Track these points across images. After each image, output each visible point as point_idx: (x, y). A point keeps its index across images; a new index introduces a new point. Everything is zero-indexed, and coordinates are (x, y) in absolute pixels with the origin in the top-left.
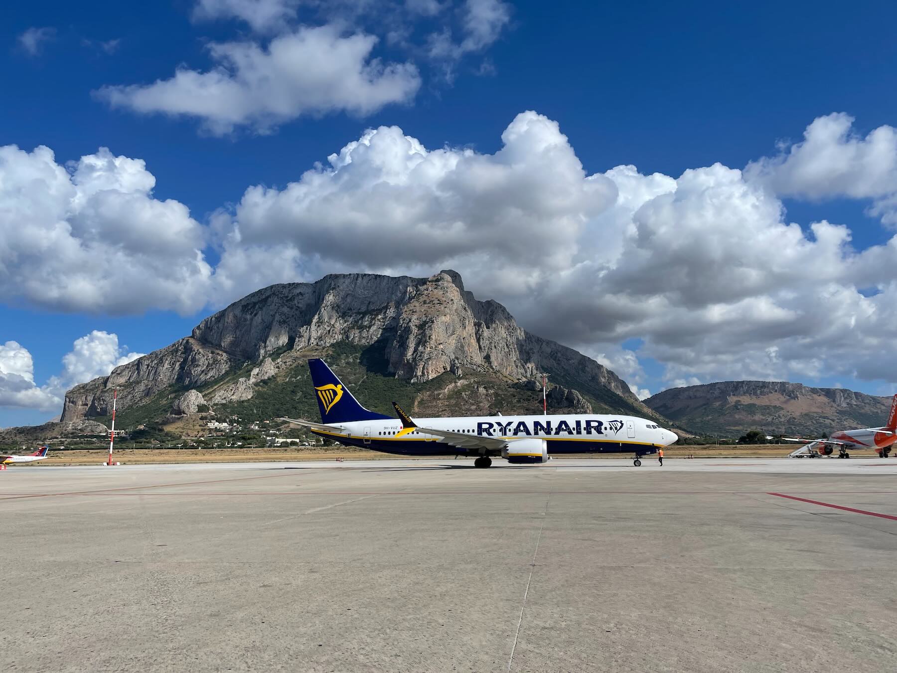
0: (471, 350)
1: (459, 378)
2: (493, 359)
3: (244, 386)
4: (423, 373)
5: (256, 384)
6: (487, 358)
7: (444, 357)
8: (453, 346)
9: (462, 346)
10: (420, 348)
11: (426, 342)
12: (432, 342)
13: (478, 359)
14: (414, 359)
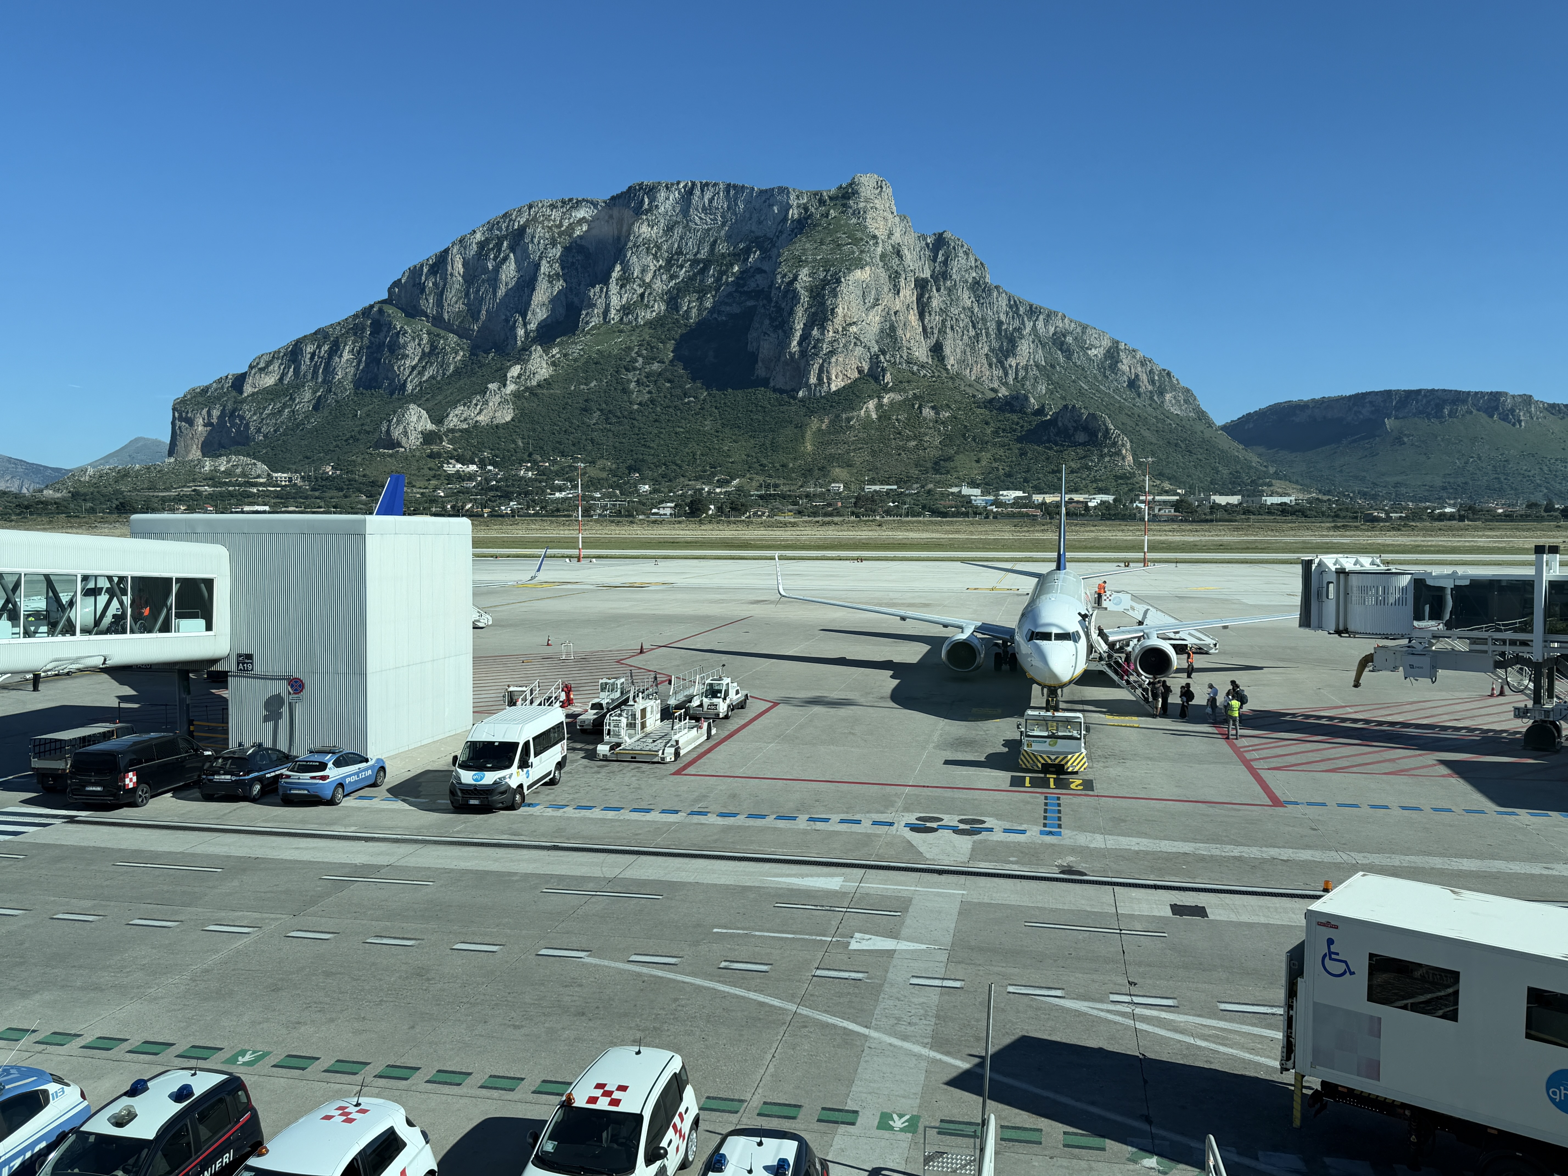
0: (908, 337)
1: (886, 389)
2: (947, 351)
3: (497, 399)
4: (820, 379)
5: (517, 395)
6: (937, 350)
7: (859, 350)
8: (875, 328)
9: (893, 328)
10: (815, 332)
11: (826, 319)
12: (838, 322)
13: (921, 353)
14: (803, 353)
